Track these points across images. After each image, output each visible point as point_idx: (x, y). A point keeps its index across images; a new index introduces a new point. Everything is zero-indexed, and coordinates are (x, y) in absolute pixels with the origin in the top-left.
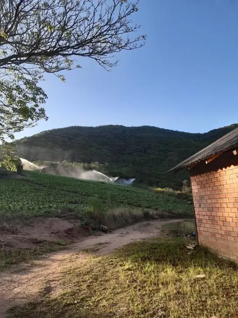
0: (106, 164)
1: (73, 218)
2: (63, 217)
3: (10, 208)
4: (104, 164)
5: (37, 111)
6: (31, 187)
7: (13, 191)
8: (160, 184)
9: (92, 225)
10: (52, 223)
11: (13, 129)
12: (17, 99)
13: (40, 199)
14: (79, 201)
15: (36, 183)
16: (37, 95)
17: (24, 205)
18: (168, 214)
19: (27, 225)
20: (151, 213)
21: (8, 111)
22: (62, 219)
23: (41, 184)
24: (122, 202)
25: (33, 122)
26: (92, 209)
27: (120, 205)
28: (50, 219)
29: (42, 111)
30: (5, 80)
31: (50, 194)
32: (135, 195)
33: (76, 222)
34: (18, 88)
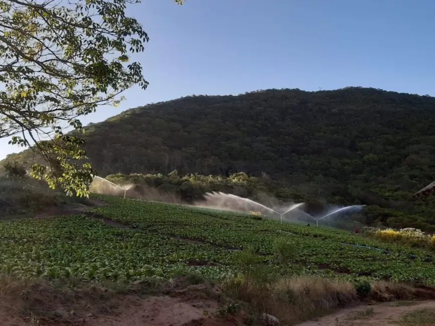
0: (264, 175)
1: (202, 298)
2: (180, 294)
3: (68, 274)
4: (259, 175)
5: (126, 69)
6: (107, 230)
7: (70, 239)
8: (389, 220)
9: (242, 312)
10: (157, 307)
11: (76, 110)
12: (85, 46)
13: (128, 255)
14: (209, 258)
15: (118, 222)
16: (125, 34)
17: (95, 268)
18: (413, 290)
19: (104, 311)
20: (373, 286)
21: (65, 72)
22: (179, 299)
23: (127, 224)
24: (304, 263)
25: (116, 92)
26: (241, 278)
27: (301, 269)
28: (153, 299)
29: (136, 69)
30: (59, 7)
31: (146, 245)
32: (333, 245)
33: (209, 306)
34: (87, 23)
